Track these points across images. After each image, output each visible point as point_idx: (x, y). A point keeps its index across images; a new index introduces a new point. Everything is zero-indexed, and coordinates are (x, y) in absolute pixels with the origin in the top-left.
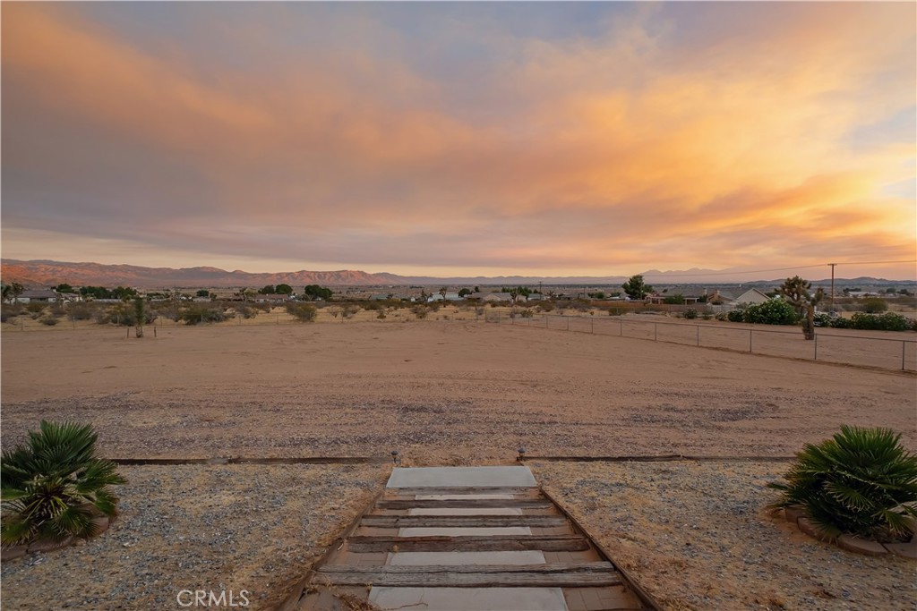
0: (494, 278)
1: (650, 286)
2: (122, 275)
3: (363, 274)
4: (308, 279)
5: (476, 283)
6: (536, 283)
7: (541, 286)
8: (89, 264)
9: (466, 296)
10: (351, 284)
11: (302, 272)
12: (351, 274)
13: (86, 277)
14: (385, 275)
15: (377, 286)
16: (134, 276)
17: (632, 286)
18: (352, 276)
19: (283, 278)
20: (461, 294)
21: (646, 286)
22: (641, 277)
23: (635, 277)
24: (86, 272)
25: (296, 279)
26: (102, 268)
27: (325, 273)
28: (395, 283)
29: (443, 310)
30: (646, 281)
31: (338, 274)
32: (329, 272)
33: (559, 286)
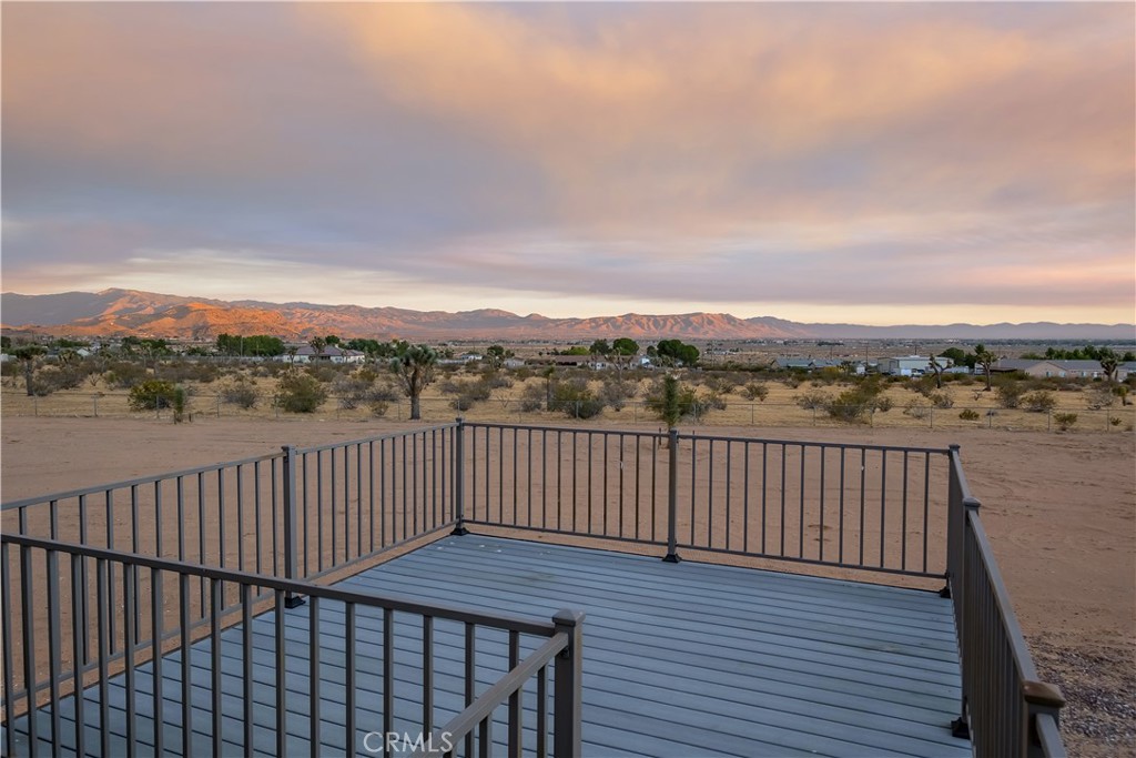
0: (990, 327)
2: (386, 321)
3: (729, 319)
4: (638, 328)
8: (349, 307)
10: (708, 337)
11: (629, 317)
12: (708, 320)
13: (346, 325)
14: (769, 321)
15: (754, 341)
16: (399, 322)
18: (710, 322)
19: (598, 326)
24: (346, 317)
25: (620, 327)
26: (363, 312)
27: (665, 318)
28: (787, 335)
31: (686, 320)
32: (673, 316)
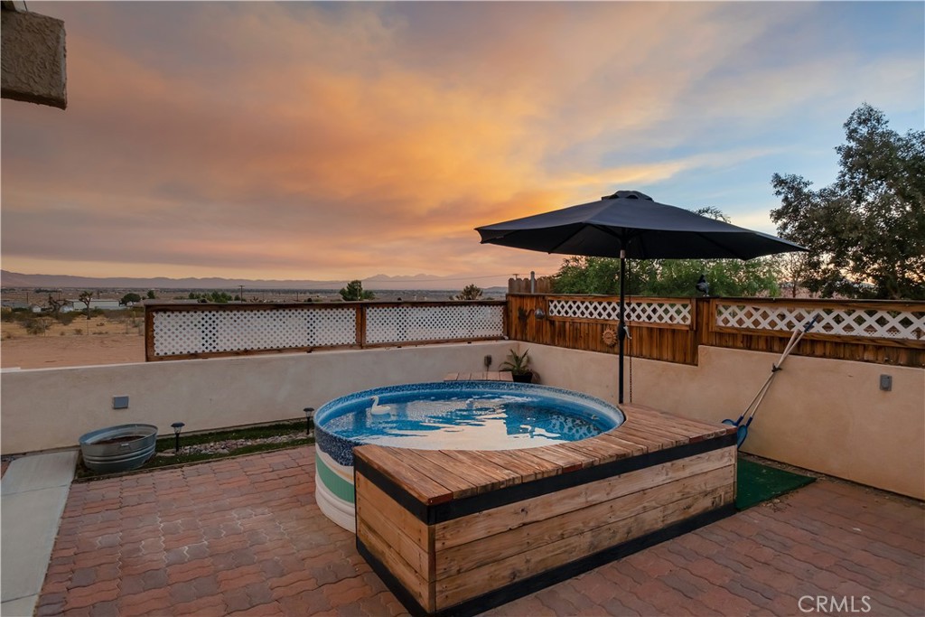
1: (371, 292)
5: (152, 287)
6: (236, 286)
7: (242, 291)
9: (130, 304)
17: (350, 292)
20: (124, 302)
21: (366, 292)
22: (360, 282)
23: (353, 283)
29: (79, 323)
30: (365, 287)
33: (272, 291)
